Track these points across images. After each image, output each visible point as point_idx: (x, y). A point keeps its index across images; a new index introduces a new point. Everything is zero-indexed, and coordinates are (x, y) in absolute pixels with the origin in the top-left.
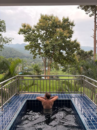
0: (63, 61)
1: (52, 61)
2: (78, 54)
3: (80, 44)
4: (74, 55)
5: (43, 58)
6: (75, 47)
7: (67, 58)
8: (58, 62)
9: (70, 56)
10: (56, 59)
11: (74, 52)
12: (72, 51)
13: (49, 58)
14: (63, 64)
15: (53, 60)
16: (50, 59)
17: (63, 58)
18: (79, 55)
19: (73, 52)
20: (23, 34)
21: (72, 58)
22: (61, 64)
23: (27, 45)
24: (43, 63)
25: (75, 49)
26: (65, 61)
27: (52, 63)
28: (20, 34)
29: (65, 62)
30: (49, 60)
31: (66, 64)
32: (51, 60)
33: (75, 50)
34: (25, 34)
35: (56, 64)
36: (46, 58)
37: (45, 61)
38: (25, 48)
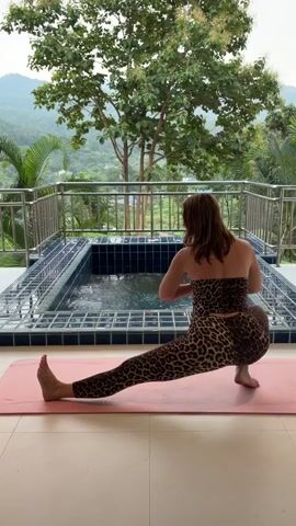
0: (206, 158)
1: (156, 157)
2: (272, 128)
3: (278, 80)
4: (251, 129)
5: (115, 145)
6: (256, 92)
7: (223, 144)
8: (184, 162)
9: (237, 134)
10: (173, 149)
11: (252, 118)
12: (243, 113)
13: (142, 146)
14: (205, 170)
15: (162, 152)
16: (146, 150)
17: (206, 141)
18: (280, 132)
19: (248, 114)
20: (24, 30)
21: (243, 145)
22: (197, 172)
23: (42, 85)
24: (111, 172)
25: (256, 101)
26: (215, 157)
27: (158, 167)
28: (8, 30)
29: (214, 162)
30: (143, 154)
31: (217, 171)
32: (152, 154)
33: (257, 108)
34: (30, 30)
35: (174, 170)
36: (129, 143)
37: (127, 156)
38: (33, 99)
